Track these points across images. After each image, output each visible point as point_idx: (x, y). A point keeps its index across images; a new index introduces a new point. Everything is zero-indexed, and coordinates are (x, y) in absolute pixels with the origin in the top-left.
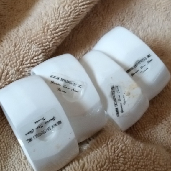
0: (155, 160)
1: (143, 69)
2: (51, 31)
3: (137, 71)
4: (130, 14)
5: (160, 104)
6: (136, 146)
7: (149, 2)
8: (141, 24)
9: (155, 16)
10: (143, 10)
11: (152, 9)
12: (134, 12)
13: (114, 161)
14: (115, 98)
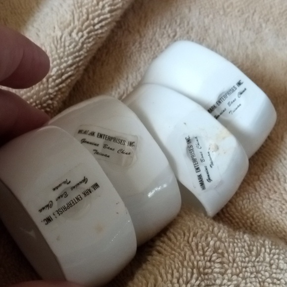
0: (272, 261)
1: (233, 107)
2: (54, 80)
3: (224, 111)
4: (184, 26)
5: (262, 167)
6: (237, 239)
7: (213, 4)
8: (205, 41)
9: (225, 26)
10: (204, 17)
11: (219, 14)
12: (190, 23)
13: (206, 270)
14: (195, 158)
